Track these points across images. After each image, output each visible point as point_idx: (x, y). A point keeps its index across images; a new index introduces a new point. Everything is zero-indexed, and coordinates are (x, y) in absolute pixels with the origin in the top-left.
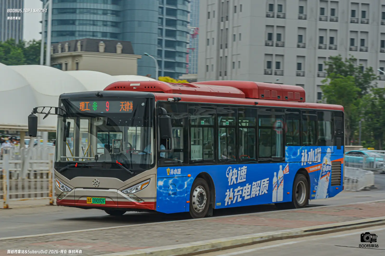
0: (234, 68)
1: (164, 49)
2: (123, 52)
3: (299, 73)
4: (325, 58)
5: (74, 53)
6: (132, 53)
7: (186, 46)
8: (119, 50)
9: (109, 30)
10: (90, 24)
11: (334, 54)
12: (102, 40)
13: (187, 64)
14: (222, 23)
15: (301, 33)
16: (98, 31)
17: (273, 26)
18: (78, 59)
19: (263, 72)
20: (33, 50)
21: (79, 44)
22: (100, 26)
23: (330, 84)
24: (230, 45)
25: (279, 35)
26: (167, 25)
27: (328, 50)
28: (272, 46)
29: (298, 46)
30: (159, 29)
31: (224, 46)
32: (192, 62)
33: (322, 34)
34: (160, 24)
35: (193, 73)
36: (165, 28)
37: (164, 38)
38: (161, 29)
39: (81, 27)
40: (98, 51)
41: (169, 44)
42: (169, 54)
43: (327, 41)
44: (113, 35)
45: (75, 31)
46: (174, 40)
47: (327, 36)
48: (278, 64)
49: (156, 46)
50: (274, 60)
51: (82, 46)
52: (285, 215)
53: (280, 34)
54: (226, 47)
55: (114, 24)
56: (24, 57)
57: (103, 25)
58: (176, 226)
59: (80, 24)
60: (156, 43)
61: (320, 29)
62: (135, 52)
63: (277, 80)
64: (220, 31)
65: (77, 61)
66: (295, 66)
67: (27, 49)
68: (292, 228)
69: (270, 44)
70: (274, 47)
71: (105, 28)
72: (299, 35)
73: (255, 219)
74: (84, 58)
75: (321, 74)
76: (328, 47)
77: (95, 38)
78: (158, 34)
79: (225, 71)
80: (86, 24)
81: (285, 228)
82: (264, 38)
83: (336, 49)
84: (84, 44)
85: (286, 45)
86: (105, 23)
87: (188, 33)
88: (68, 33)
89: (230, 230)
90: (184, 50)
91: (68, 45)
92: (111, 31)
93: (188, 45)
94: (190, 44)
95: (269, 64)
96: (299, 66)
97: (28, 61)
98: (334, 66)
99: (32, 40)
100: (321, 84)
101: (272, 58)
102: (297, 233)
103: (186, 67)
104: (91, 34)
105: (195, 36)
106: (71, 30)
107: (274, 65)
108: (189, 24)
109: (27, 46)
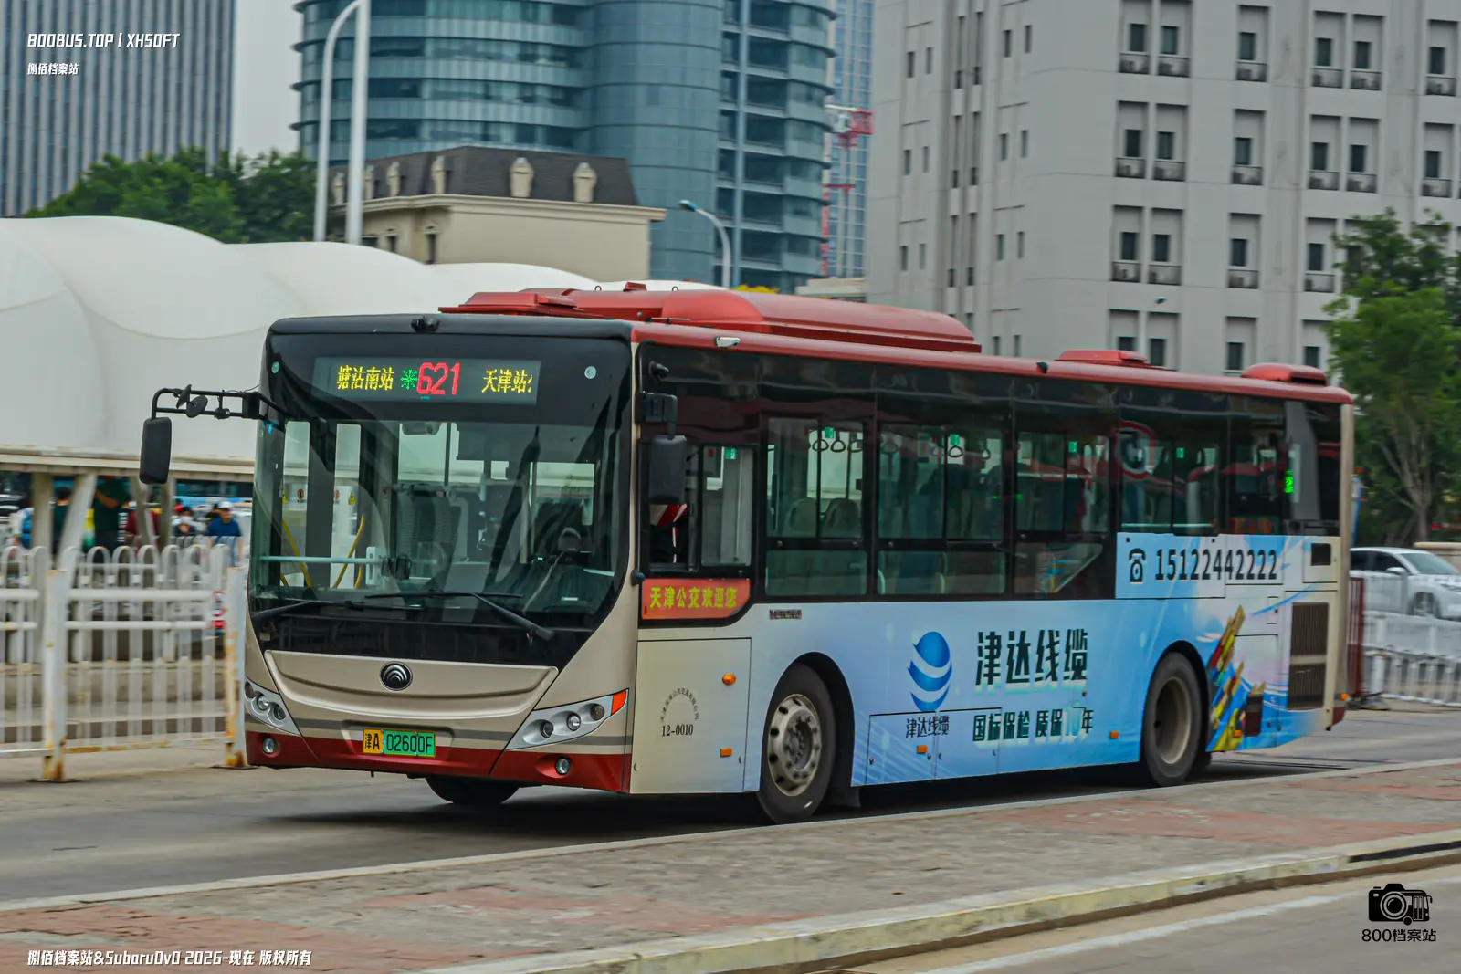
0: (1000, 256)
1: (741, 186)
2: (599, 195)
3: (1239, 275)
4: (1332, 221)
5: (421, 201)
6: (632, 201)
7: (820, 177)
8: (584, 188)
9: (542, 115)
10: (473, 96)
11: (1368, 206)
12: (521, 154)
13: (824, 241)
14: (958, 94)
15: (1248, 129)
16: (503, 120)
17: (1143, 105)
18: (435, 222)
19: (1106, 272)
20: (271, 189)
21: (438, 167)
22: (510, 103)
23: (1358, 316)
24: (985, 174)
25: (1166, 139)
26: (753, 98)
27: (1342, 194)
28: (1141, 176)
29: (1236, 179)
30: (724, 113)
31: (964, 177)
32: (840, 236)
33: (1324, 134)
34: (727, 98)
35: (844, 275)
36: (744, 109)
37: (743, 147)
38: (732, 115)
39: (441, 104)
40: (507, 192)
41: (761, 168)
42: (758, 206)
43: (1339, 160)
44: (558, 135)
45: (420, 121)
46: (776, 152)
47: (1340, 145)
48: (1162, 242)
49: (713, 176)
50: (1148, 230)
51: (448, 173)
52: (1264, 799)
53: (1170, 135)
54: (974, 181)
55: (560, 96)
56: (238, 215)
57: (518, 98)
58: (880, 835)
59: (437, 96)
60: (714, 165)
61: (1315, 118)
62: (640, 195)
63: (1160, 301)
64: (952, 122)
65: (431, 228)
66: (1225, 251)
67: (248, 184)
68: (1306, 848)
69: (1135, 170)
70: (1148, 182)
71: (527, 108)
72: (1239, 139)
73: (1158, 813)
74: (455, 218)
75: (1319, 279)
76: (1343, 183)
77: (490, 145)
78: (719, 132)
79: (968, 267)
80: (458, 96)
81: (1278, 846)
82: (1113, 147)
83: (1372, 189)
84: (459, 166)
85: (1191, 173)
86: (528, 94)
87: (827, 128)
88: (393, 127)
89: (1077, 851)
90: (815, 191)
91: (400, 169)
92: (550, 122)
93: (826, 173)
94: (834, 170)
95: (1129, 244)
96: (1239, 251)
97: (252, 229)
98: (1370, 253)
99: (268, 154)
100: (1325, 317)
101: (1141, 223)
102: (1326, 865)
103: (818, 254)
104: (478, 130)
105: (853, 141)
106: (403, 115)
107: (1146, 249)
108: (829, 98)
109: (249, 173)
